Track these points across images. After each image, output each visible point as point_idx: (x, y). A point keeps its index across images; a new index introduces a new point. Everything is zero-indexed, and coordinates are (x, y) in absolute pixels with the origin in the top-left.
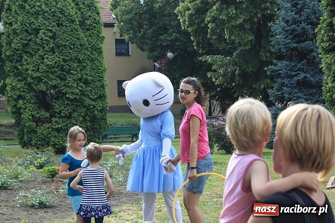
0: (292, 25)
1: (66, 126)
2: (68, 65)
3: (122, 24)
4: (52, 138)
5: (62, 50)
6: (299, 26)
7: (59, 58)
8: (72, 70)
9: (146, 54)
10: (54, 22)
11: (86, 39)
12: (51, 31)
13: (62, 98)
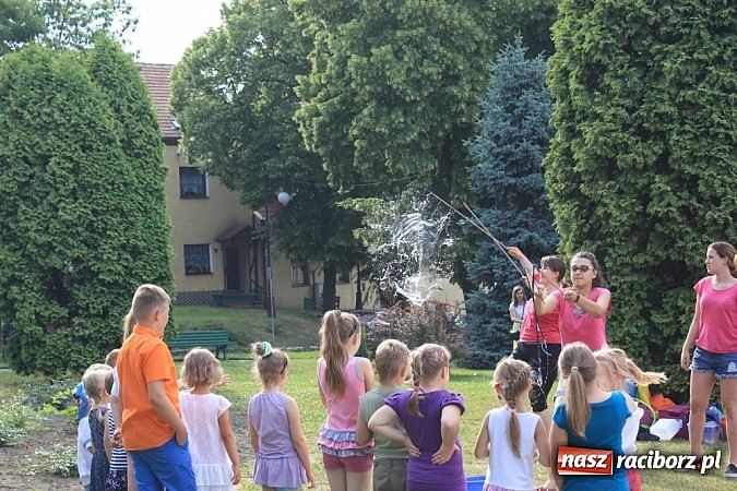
0: (506, 144)
1: (99, 331)
2: (102, 220)
3: (192, 139)
4: (72, 354)
5: (92, 193)
6: (517, 146)
7: (85, 207)
8: (110, 230)
9: (238, 194)
10: (76, 142)
11: (134, 173)
12: (71, 160)
13: (90, 280)
